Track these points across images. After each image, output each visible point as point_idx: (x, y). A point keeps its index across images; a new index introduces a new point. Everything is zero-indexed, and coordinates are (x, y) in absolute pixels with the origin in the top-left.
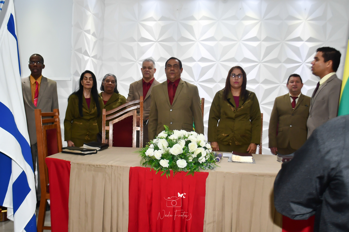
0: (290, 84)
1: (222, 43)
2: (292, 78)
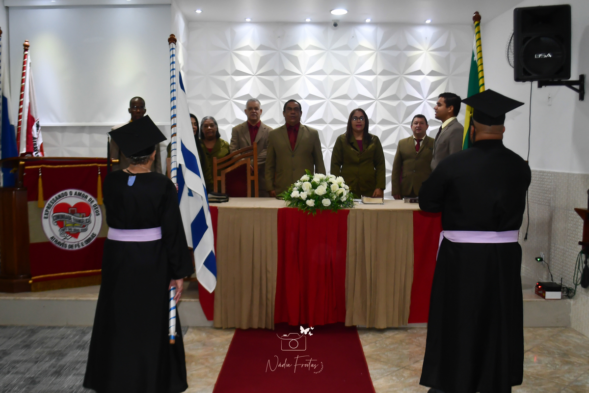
0: (414, 126)
1: (331, 76)
2: (416, 119)
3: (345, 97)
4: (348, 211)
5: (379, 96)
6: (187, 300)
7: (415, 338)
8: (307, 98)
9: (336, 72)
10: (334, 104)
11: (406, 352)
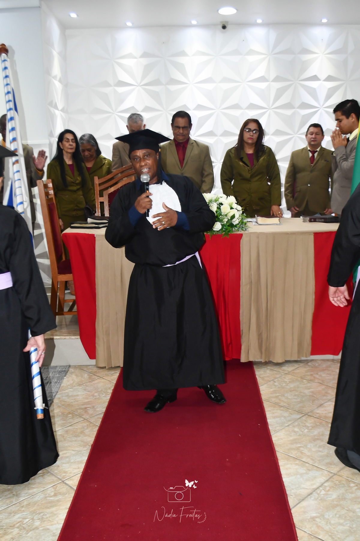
2: (312, 129)
3: (236, 107)
4: (241, 235)
5: (272, 105)
6: (68, 337)
7: (317, 374)
8: (195, 109)
9: (226, 80)
10: (225, 115)
11: (307, 392)
